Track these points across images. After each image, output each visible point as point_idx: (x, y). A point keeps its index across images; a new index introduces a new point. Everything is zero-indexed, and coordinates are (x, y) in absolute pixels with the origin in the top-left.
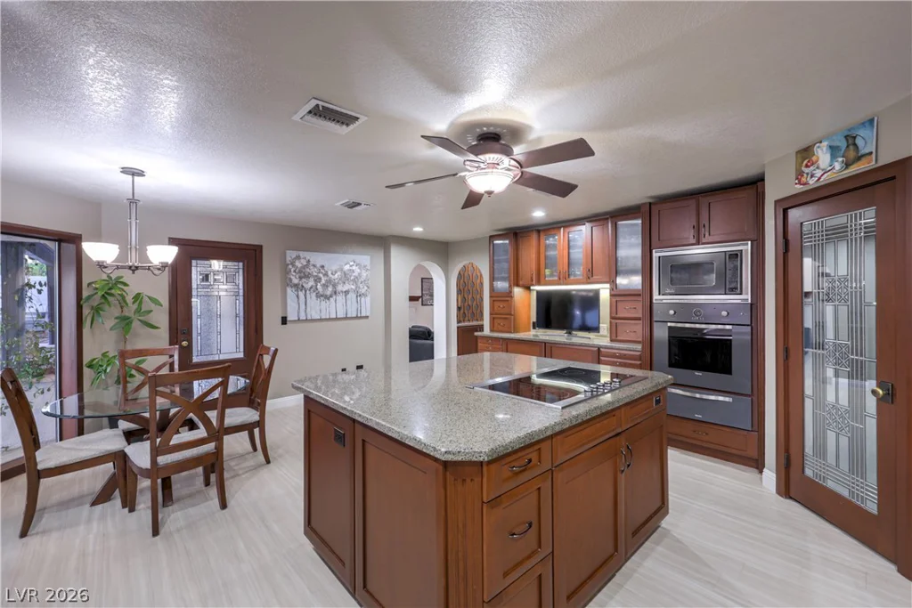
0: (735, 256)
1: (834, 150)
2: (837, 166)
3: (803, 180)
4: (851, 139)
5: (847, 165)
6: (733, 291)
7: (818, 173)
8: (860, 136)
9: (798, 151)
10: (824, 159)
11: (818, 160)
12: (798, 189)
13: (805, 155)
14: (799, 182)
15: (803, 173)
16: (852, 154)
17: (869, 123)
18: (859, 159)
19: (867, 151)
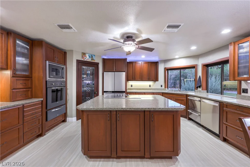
0: (63, 69)
1: (89, 57)
2: (90, 59)
3: (84, 58)
4: (92, 57)
5: (92, 60)
7: (87, 59)
8: (94, 57)
9: (82, 53)
10: (88, 57)
11: (86, 56)
12: (83, 60)
13: (84, 54)
14: (83, 58)
15: (83, 57)
16: (92, 59)
17: (95, 55)
18: (93, 60)
19: (94, 59)
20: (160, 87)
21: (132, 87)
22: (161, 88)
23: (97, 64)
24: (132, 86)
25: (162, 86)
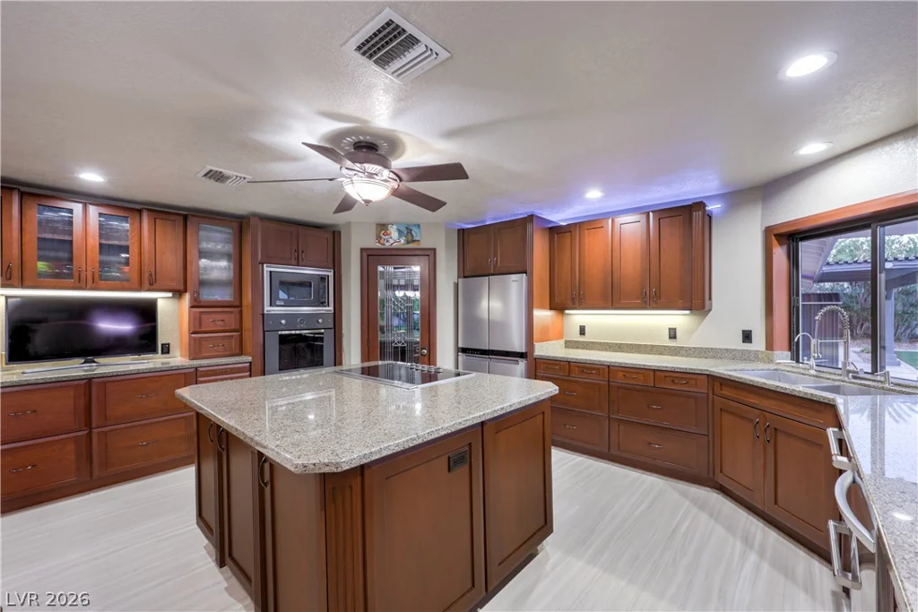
0: (323, 279)
1: (400, 232)
2: (402, 241)
3: (382, 241)
4: (409, 231)
5: (408, 242)
6: (322, 304)
7: (392, 241)
8: (415, 231)
9: (377, 224)
10: (395, 235)
11: (390, 234)
12: (378, 245)
13: (382, 227)
14: (379, 242)
15: (379, 238)
16: (410, 238)
17: (419, 226)
18: (414, 241)
19: (417, 238)
20: (737, 344)
21: (584, 334)
22: (747, 346)
23: (430, 254)
24: (582, 331)
25: (747, 336)
